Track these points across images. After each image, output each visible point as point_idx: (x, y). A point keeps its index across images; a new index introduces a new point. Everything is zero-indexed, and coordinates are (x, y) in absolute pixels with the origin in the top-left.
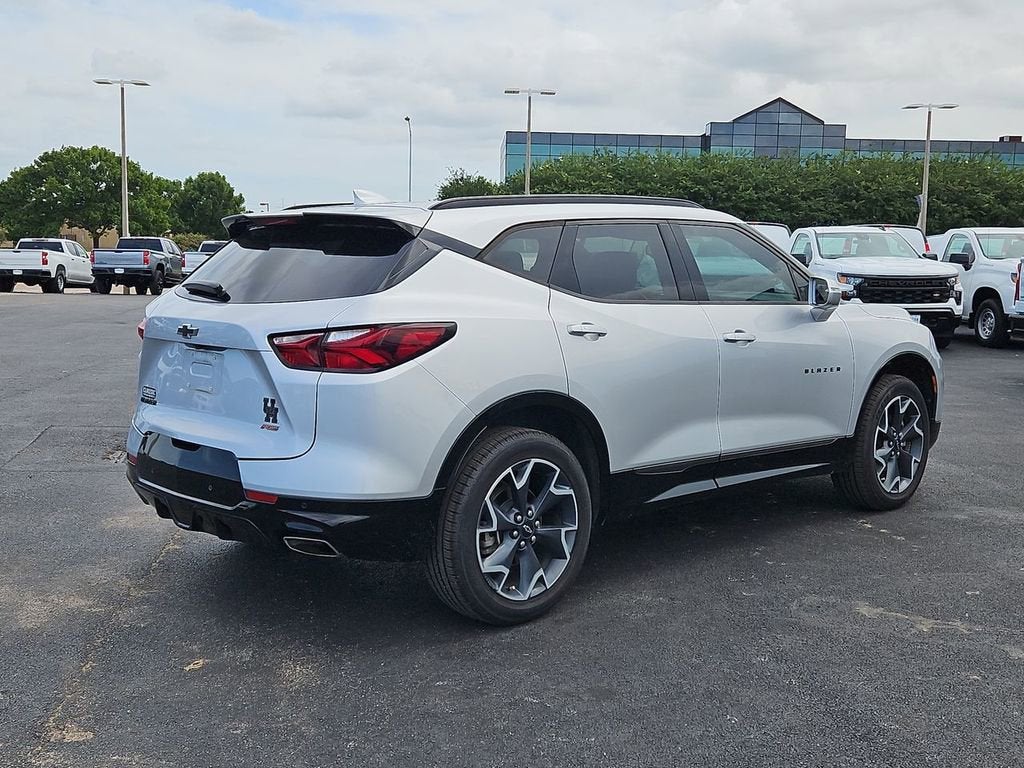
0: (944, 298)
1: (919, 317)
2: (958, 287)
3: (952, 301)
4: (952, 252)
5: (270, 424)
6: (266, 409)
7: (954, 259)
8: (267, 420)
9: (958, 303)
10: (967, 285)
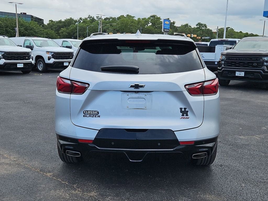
0: (29, 59)
1: (23, 64)
2: (32, 55)
3: (31, 59)
4: (26, 45)
5: (185, 116)
6: (181, 111)
7: (27, 47)
8: (183, 115)
9: (33, 60)
10: (34, 54)
